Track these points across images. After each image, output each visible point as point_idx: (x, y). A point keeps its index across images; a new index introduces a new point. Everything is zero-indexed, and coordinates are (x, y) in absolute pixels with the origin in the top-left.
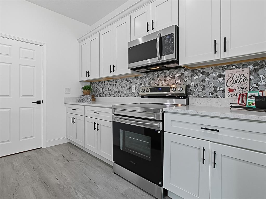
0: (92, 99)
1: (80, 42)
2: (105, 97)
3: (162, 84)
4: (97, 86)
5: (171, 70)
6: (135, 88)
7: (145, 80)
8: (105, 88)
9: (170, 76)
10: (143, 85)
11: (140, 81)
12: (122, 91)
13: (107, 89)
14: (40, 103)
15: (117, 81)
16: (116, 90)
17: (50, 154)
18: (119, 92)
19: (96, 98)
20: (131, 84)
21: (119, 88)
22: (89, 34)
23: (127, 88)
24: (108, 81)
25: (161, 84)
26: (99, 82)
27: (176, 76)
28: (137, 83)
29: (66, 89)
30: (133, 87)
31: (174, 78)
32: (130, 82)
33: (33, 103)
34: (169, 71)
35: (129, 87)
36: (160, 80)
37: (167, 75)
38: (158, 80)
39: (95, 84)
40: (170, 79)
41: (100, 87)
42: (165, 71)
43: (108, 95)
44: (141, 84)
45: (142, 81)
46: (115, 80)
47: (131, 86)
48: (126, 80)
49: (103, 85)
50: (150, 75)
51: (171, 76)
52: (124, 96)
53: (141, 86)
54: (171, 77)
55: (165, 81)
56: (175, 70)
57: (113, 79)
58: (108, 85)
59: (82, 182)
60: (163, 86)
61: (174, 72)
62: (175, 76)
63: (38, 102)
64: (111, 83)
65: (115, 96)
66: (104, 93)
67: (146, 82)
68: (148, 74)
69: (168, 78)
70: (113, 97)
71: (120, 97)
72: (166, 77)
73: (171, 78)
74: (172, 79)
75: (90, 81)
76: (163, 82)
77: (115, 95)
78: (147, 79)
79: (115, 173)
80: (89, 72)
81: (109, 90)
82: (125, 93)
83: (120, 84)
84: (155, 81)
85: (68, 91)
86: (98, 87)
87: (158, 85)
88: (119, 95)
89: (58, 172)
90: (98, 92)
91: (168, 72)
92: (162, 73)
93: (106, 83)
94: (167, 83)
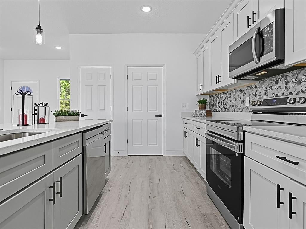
0: (206, 114)
1: (196, 55)
2: (220, 112)
3: (282, 93)
4: (214, 99)
5: (294, 72)
6: (249, 100)
7: (260, 89)
8: (220, 102)
9: (294, 80)
10: (258, 96)
11: (254, 91)
12: (236, 105)
13: (222, 103)
14: (161, 117)
15: (231, 92)
16: (231, 103)
17: (166, 161)
18: (233, 106)
19: (213, 113)
20: (245, 96)
21: (233, 101)
22: (202, 44)
23: (241, 101)
24: (224, 93)
25: (280, 94)
26: (216, 95)
27: (303, 80)
28: (251, 94)
29: (183, 104)
30: (247, 99)
31: (299, 84)
32: (244, 93)
33: (156, 116)
34: (292, 73)
35: (243, 100)
36: (279, 87)
37: (288, 79)
38: (276, 88)
39: (213, 97)
40: (294, 86)
41: (217, 101)
42: (286, 74)
43: (223, 110)
44: (256, 95)
45: (257, 91)
46: (229, 92)
47: (245, 98)
48: (240, 91)
49: (218, 98)
50: (267, 82)
51: (296, 80)
52: (238, 111)
53: (256, 98)
54: (296, 83)
55: (287, 88)
56: (301, 71)
57: (227, 90)
58: (223, 98)
59: (174, 190)
60: (283, 96)
61: (299, 73)
62: (301, 79)
63: (160, 116)
64: (225, 95)
65: (229, 111)
66: (219, 106)
67: (261, 92)
68: (264, 81)
69: (290, 85)
70: (228, 112)
71: (234, 112)
72: (288, 82)
73: (294, 84)
74: (296, 85)
75: (208, 95)
76: (283, 91)
77: (230, 109)
78: (263, 87)
79: (208, 195)
80: (201, 85)
81: (224, 103)
82: (239, 107)
83: (234, 96)
84: (273, 89)
85: (185, 106)
86: (215, 101)
87: (277, 95)
88: (234, 109)
89: (163, 176)
90: (215, 106)
91: (290, 74)
92: (282, 77)
93: (221, 96)
94: (289, 91)
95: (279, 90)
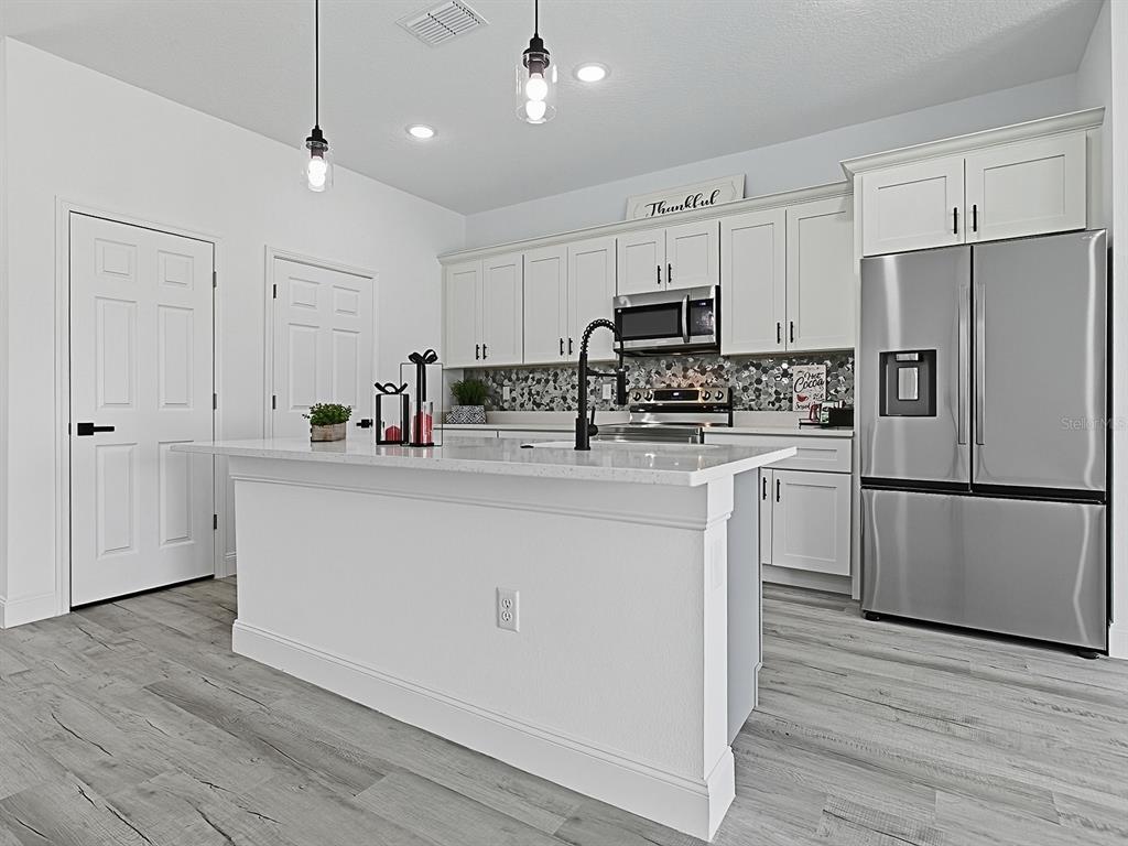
1: (444, 264)
3: (679, 383)
4: (491, 381)
6: (612, 390)
7: (637, 374)
8: (518, 389)
13: (526, 392)
16: (556, 393)
20: (601, 381)
21: (565, 390)
23: (590, 390)
24: (531, 371)
30: (607, 387)
31: (703, 373)
34: (693, 358)
35: (595, 388)
36: (673, 374)
37: (687, 365)
38: (668, 376)
39: (485, 376)
41: (502, 386)
44: (629, 382)
45: (629, 375)
46: (551, 371)
47: (601, 385)
49: (511, 380)
51: (698, 368)
53: (628, 387)
54: (698, 371)
55: (686, 377)
58: (530, 380)
60: (679, 387)
61: (703, 360)
62: (706, 369)
66: (514, 399)
67: (640, 378)
68: (645, 360)
69: (690, 373)
70: (545, 410)
71: (570, 410)
72: (688, 369)
73: (696, 373)
74: (699, 374)
77: (554, 405)
80: (484, 347)
81: (534, 392)
83: (568, 379)
84: (662, 376)
86: (495, 386)
87: (670, 386)
88: (566, 405)
90: (496, 398)
93: (521, 376)
94: (689, 382)
95: (673, 378)
